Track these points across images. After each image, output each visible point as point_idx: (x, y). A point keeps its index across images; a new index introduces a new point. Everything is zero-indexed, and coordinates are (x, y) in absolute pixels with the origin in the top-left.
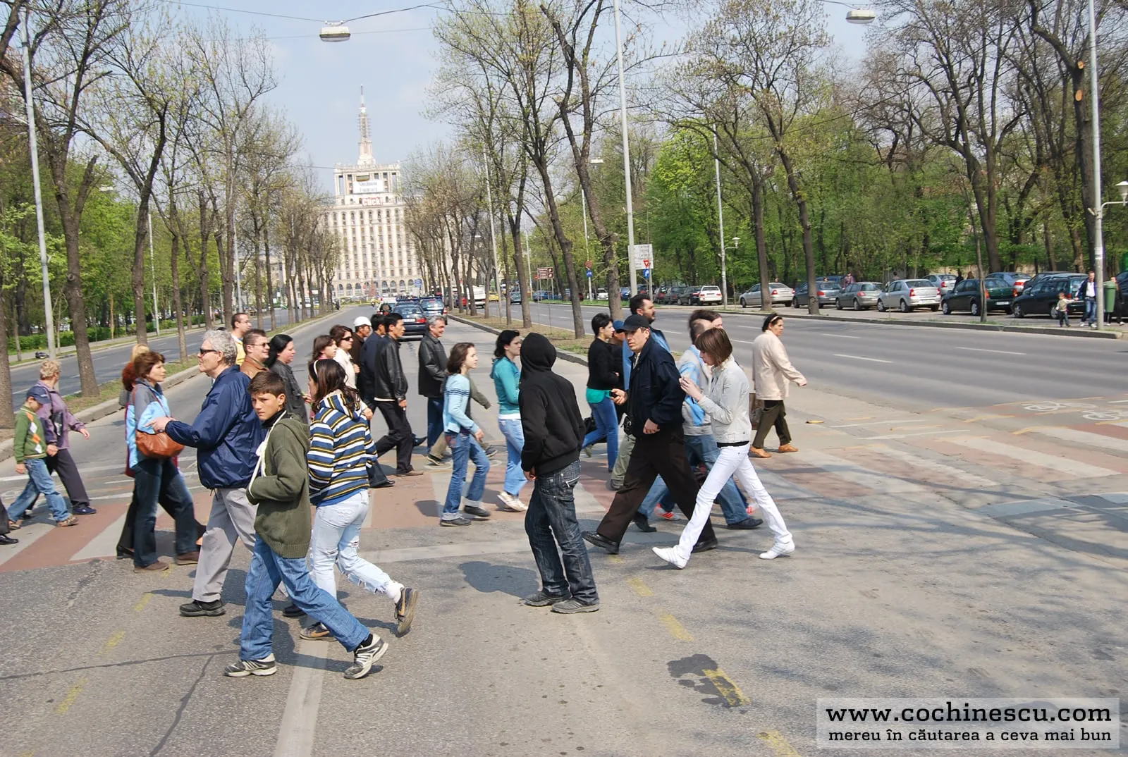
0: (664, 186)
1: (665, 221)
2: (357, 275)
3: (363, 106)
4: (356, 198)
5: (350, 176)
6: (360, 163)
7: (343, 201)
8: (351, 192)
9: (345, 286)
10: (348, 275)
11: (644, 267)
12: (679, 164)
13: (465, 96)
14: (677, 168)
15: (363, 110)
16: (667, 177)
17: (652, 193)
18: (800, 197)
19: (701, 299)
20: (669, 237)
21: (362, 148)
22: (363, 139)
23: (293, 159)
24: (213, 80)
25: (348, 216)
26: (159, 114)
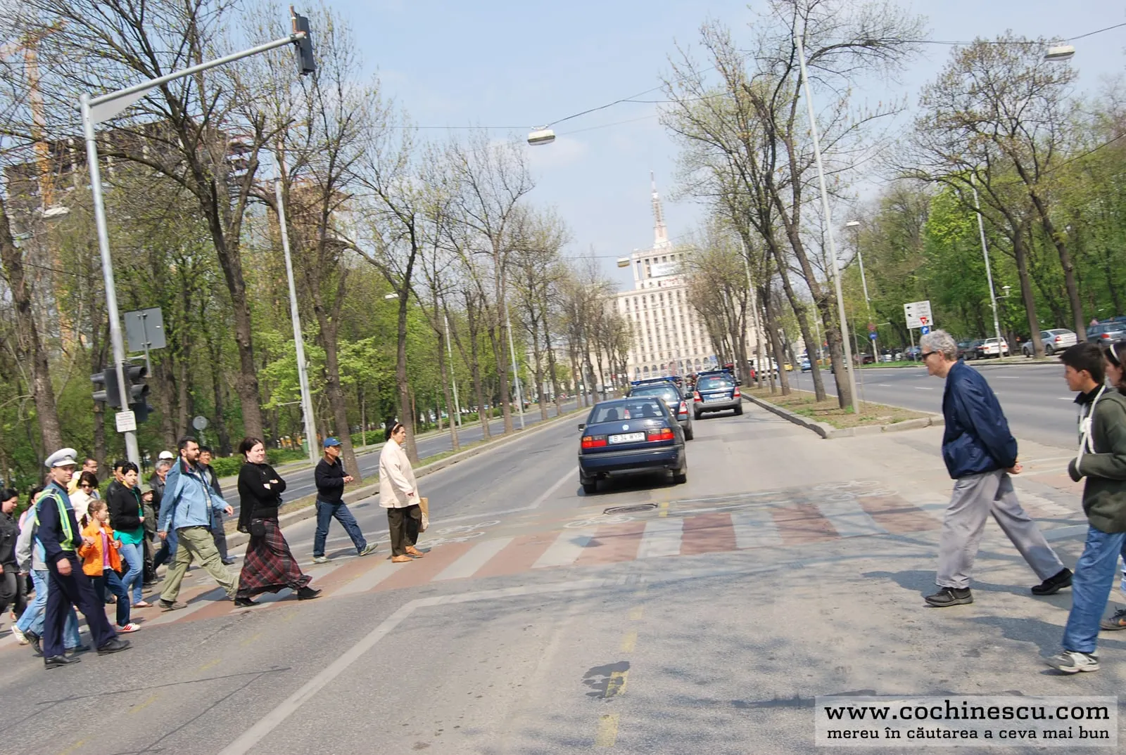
0: (939, 241)
1: (945, 276)
2: (661, 355)
3: (655, 192)
4: (655, 281)
5: (647, 260)
6: (656, 247)
7: (643, 286)
8: (650, 276)
9: (650, 368)
10: (653, 356)
11: (921, 325)
12: (952, 217)
13: (710, 174)
14: (949, 221)
15: (655, 196)
16: (940, 231)
17: (930, 248)
18: (1057, 239)
19: (986, 352)
20: (952, 291)
21: (657, 231)
22: (658, 224)
23: (564, 251)
24: (475, 187)
25: (649, 299)
26: (408, 225)
